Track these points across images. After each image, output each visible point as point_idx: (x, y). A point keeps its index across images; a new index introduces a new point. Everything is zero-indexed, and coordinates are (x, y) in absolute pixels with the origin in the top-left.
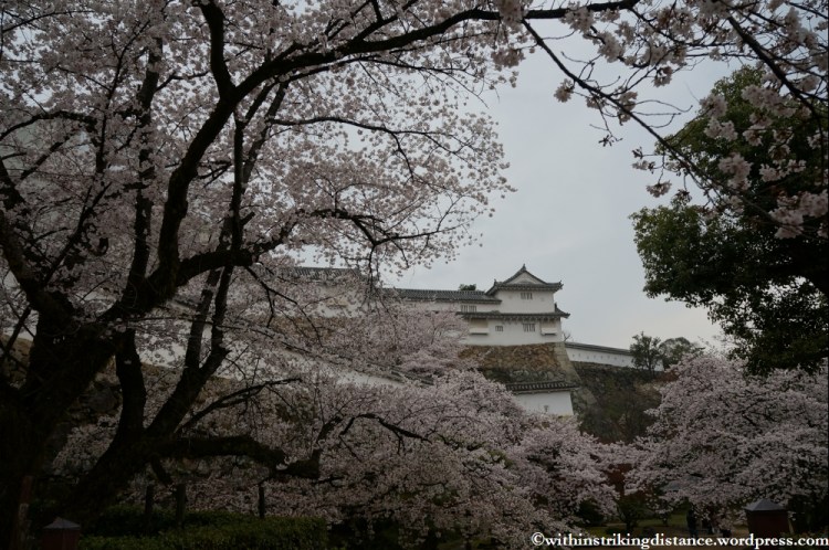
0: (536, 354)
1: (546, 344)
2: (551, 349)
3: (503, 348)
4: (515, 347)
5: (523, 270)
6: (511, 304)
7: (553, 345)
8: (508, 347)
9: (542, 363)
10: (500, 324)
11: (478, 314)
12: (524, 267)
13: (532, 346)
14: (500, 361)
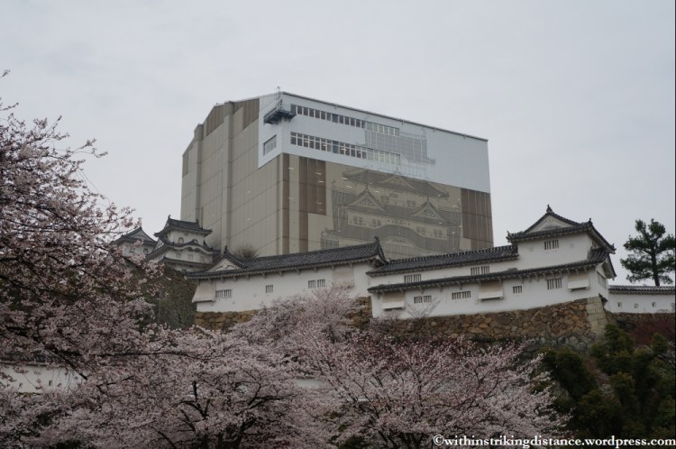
0: (561, 315)
1: (576, 302)
2: (581, 307)
3: (522, 313)
4: (536, 310)
5: (550, 212)
6: (532, 258)
7: (584, 302)
8: (529, 311)
9: (567, 326)
10: (517, 284)
11: (490, 275)
12: (549, 209)
13: (559, 306)
14: (514, 328)
